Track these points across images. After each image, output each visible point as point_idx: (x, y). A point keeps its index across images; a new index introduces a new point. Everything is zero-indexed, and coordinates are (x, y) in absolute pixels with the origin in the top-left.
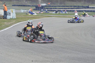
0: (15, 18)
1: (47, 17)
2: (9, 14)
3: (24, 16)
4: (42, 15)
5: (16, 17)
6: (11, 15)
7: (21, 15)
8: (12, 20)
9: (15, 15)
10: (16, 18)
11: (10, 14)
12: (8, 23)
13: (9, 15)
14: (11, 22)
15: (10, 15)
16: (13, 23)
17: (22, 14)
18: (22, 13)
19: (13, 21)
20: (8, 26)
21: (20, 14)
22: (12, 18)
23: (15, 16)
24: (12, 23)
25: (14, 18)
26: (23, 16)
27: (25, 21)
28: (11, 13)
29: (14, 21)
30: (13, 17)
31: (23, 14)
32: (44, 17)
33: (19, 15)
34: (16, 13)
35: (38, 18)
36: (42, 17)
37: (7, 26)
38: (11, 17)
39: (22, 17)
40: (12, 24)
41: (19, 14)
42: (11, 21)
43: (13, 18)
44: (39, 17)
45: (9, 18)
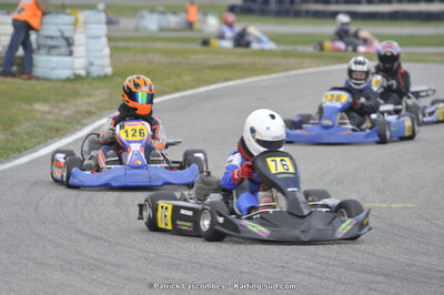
0: (106, 76)
1: (326, 64)
2: (63, 43)
3: (164, 59)
4: (289, 48)
5: (112, 65)
6: (78, 50)
7: (144, 51)
8: (85, 86)
9: (107, 51)
10: (109, 71)
11: (69, 42)
12: (56, 110)
13: (64, 50)
14: (78, 102)
15: (71, 54)
16: (94, 110)
17: (150, 45)
18: (152, 38)
19: (89, 95)
20: (57, 130)
21: (139, 44)
22: (83, 73)
23: (107, 61)
24: (84, 108)
25: (95, 71)
26: (157, 58)
27: (177, 89)
28: (79, 38)
30: (91, 64)
31: (159, 45)
32: (307, 61)
33: (128, 49)
34: (110, 39)
35: (265, 70)
36: (292, 61)
37: (51, 129)
38: (78, 64)
39: (150, 62)
40: (90, 114)
41: (131, 44)
42: (77, 94)
43: (88, 74)
44: (276, 60)
45: (65, 73)
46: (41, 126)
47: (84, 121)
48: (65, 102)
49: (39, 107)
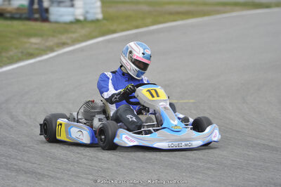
6: (78, 3)
13: (68, 3)
15: (73, 5)
16: (69, 41)
19: (74, 32)
23: (99, 10)
29: (84, 31)
30: (87, 12)
40: (64, 44)
46: (22, 52)
47: (56, 49)
48: (53, 36)
49: (34, 40)
